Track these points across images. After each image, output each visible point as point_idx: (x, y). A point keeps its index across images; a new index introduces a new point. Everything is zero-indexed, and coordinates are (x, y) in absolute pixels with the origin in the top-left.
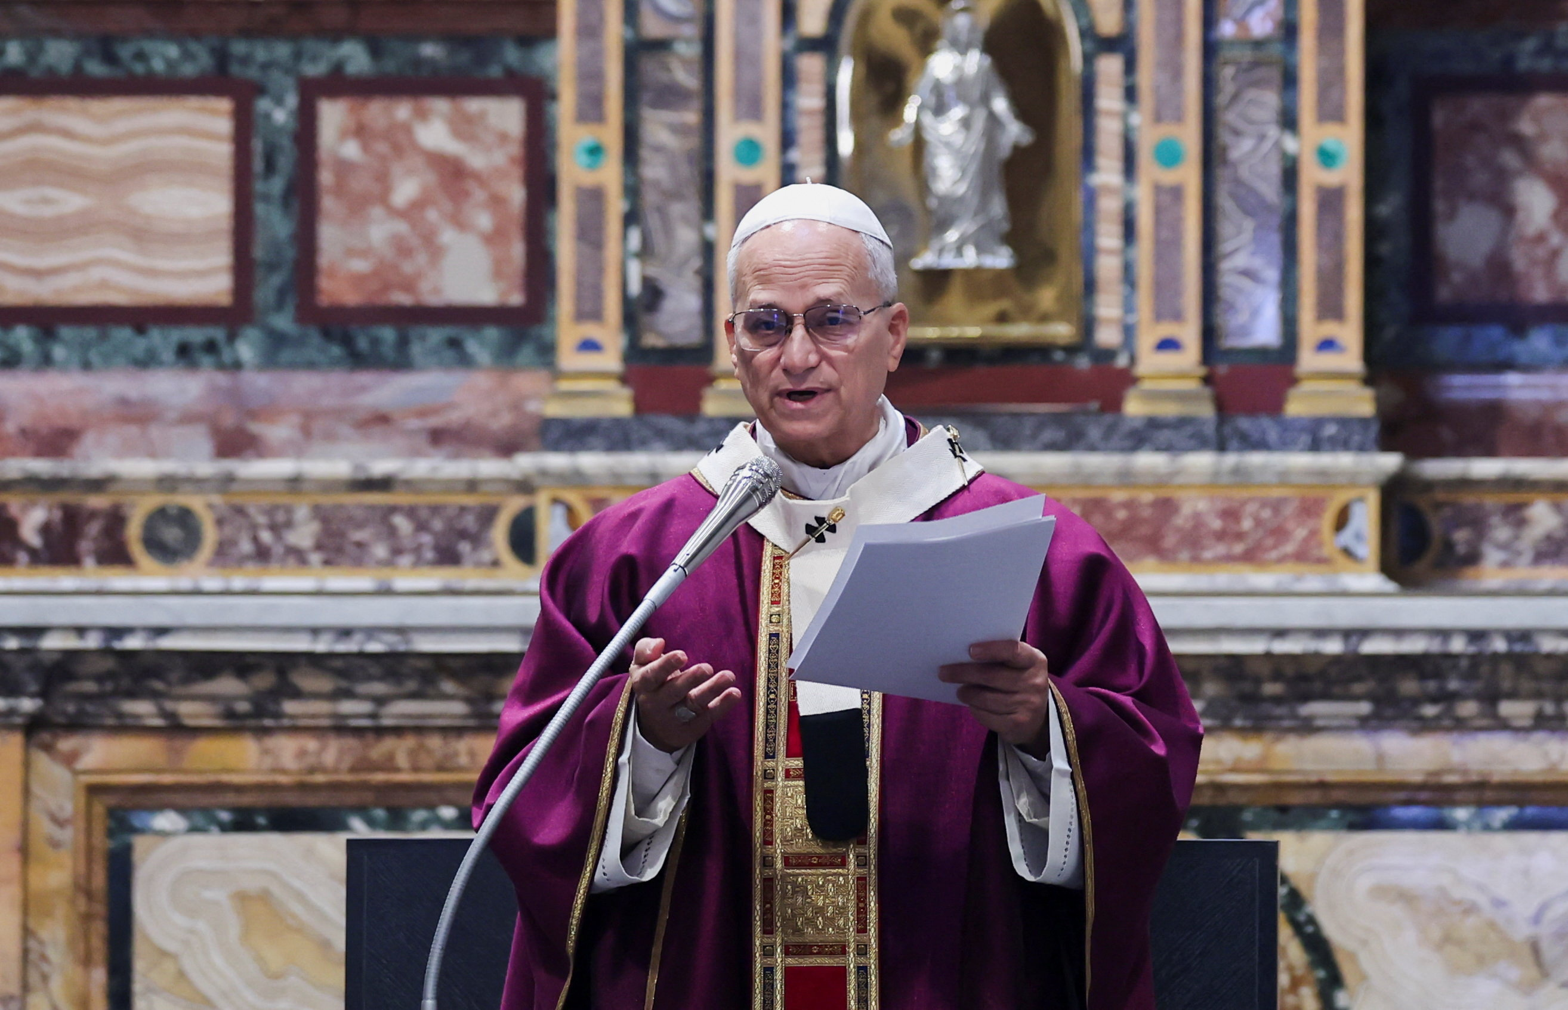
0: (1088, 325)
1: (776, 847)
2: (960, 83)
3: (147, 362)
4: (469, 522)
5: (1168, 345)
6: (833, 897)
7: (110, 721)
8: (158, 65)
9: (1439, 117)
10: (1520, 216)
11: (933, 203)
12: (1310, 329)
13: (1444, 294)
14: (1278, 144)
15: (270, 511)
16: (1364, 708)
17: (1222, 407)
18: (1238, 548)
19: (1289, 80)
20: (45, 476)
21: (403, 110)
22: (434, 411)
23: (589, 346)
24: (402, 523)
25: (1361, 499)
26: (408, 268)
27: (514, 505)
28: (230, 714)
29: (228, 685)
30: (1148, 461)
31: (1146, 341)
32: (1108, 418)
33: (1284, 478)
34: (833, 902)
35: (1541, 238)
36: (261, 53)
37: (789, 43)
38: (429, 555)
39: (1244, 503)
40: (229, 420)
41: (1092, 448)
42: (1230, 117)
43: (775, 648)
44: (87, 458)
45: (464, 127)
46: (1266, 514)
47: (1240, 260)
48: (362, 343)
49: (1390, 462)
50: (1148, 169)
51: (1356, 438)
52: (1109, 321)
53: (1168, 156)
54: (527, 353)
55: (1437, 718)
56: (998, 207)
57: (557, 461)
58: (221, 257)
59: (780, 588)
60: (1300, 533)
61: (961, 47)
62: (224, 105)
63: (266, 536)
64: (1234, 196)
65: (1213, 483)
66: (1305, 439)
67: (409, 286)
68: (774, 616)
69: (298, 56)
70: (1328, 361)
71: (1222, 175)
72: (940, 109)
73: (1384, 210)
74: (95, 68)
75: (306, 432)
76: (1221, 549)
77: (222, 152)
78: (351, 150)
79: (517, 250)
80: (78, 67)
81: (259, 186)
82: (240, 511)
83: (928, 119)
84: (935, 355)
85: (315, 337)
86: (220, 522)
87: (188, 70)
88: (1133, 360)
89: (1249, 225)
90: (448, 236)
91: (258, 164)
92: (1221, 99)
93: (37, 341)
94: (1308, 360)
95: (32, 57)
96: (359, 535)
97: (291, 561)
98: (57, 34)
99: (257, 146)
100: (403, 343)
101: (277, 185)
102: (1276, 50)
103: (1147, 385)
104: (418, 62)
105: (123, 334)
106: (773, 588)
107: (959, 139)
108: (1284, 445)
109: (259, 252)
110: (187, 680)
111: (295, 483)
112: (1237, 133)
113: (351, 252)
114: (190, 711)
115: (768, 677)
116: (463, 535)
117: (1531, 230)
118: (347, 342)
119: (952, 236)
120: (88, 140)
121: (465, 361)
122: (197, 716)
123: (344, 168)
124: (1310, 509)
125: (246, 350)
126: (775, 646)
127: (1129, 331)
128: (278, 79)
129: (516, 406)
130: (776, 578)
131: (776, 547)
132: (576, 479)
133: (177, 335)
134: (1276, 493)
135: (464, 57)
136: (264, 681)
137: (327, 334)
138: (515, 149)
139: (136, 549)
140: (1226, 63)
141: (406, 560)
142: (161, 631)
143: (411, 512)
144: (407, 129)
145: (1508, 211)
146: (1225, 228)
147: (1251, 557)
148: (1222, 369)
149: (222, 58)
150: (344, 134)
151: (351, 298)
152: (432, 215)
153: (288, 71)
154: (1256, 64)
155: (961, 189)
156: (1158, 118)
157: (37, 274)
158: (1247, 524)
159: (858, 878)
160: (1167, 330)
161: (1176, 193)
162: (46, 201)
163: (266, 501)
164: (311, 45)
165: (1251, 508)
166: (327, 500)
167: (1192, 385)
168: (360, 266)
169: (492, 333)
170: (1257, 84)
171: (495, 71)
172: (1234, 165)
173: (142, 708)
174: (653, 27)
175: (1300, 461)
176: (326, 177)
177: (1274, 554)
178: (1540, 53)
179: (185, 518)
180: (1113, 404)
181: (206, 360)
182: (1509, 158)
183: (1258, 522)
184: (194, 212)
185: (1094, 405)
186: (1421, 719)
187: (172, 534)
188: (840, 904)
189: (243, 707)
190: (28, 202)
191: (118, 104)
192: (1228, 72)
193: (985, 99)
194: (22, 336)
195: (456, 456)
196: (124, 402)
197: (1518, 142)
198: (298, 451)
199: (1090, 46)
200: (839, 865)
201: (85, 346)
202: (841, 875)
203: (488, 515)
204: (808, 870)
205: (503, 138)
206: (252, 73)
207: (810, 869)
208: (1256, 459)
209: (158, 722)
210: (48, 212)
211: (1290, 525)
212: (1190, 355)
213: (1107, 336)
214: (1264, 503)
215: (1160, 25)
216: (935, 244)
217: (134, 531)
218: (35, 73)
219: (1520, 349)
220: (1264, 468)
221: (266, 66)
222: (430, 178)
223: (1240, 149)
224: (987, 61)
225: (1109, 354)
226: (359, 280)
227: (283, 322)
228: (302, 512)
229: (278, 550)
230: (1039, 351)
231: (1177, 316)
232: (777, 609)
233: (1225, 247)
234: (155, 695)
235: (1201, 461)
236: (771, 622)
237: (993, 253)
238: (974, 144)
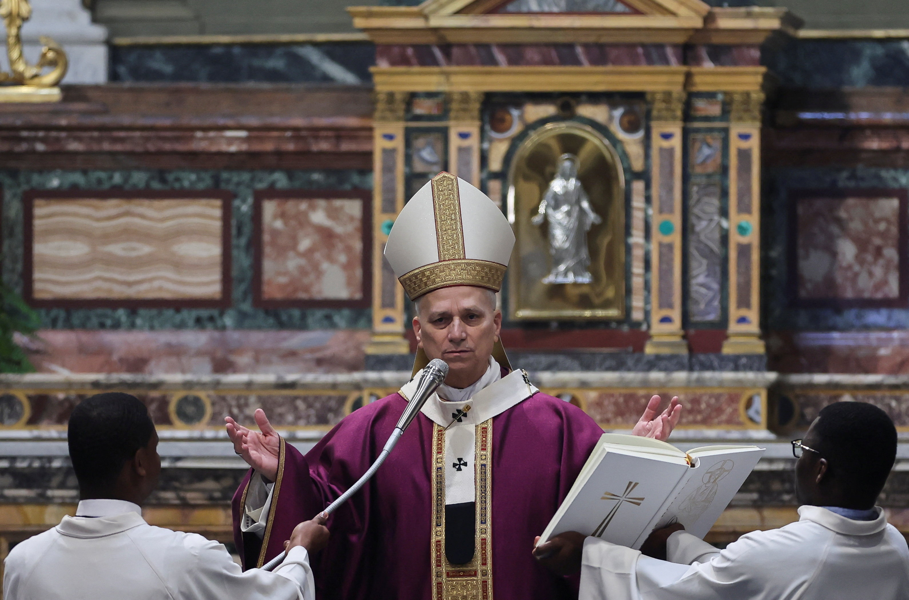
0: (628, 310)
1: (443, 567)
2: (566, 193)
3: (181, 326)
4: (333, 404)
5: (666, 320)
6: (471, 591)
7: (154, 501)
8: (186, 184)
9: (800, 210)
10: (840, 257)
11: (553, 252)
12: (734, 313)
13: (803, 294)
14: (719, 224)
15: (238, 398)
16: (755, 496)
17: (691, 350)
18: (699, 417)
19: (724, 194)
20: (130, 382)
21: (303, 205)
22: (319, 350)
23: (388, 320)
24: (301, 405)
25: (759, 394)
26: (306, 281)
27: (354, 396)
28: (211, 498)
29: (210, 484)
30: (656, 375)
31: (655, 318)
32: (636, 355)
33: (721, 384)
34: (471, 593)
35: (850, 267)
36: (235, 179)
37: (485, 175)
38: (314, 419)
39: (701, 396)
40: (219, 354)
41: (629, 370)
42: (696, 210)
43: (440, 474)
44: (151, 373)
45: (333, 214)
46: (713, 401)
47: (701, 279)
48: (284, 318)
49: (772, 376)
50: (656, 236)
51: (756, 365)
52: (638, 308)
53: (666, 229)
54: (362, 322)
55: (790, 501)
56: (584, 254)
57: (372, 375)
58: (216, 276)
59: (441, 445)
60: (729, 410)
61: (566, 177)
62: (218, 203)
63: (235, 411)
64: (697, 249)
65: (688, 385)
66: (731, 365)
67: (306, 289)
68: (439, 459)
69: (252, 179)
70: (743, 328)
71: (692, 238)
72: (556, 207)
73: (774, 254)
74: (156, 185)
75: (257, 360)
76: (691, 418)
77: (217, 225)
78: (279, 224)
79: (358, 272)
80: (148, 185)
81: (234, 241)
82: (223, 399)
83: (550, 211)
84: (554, 325)
85: (261, 315)
86: (213, 404)
87: (201, 186)
88: (649, 327)
89: (705, 262)
90: (325, 266)
91: (234, 231)
92: (692, 202)
93: (128, 316)
94: (733, 327)
95: (126, 180)
96: (280, 410)
97: (247, 422)
98: (138, 169)
99: (234, 222)
100: (303, 317)
101: (243, 241)
102: (717, 179)
103: (655, 339)
104: (311, 183)
105: (169, 313)
106: (438, 445)
107: (565, 222)
108: (721, 368)
109: (235, 273)
110: (191, 482)
111: (249, 385)
112: (699, 218)
113: (279, 274)
114: (192, 496)
115: (437, 489)
116: (330, 410)
117: (844, 264)
118: (277, 316)
119: (562, 267)
120: (151, 219)
121: (333, 326)
122: (194, 499)
123: (275, 233)
124: (733, 399)
125: (228, 320)
126: (439, 474)
127: (647, 314)
128: (244, 191)
129: (358, 347)
130: (439, 441)
131: (439, 426)
132: (382, 384)
133: (195, 313)
134: (718, 391)
135: (333, 180)
136: (227, 482)
137: (267, 313)
138: (357, 224)
139: (173, 417)
140: (694, 185)
141: (302, 422)
142: (178, 459)
143: (305, 399)
144: (305, 214)
145: (834, 254)
146: (693, 264)
147: (706, 422)
148: (692, 332)
149: (217, 180)
150: (275, 217)
151: (278, 295)
152: (317, 256)
153: (248, 186)
154: (709, 185)
155: (567, 245)
156: (661, 211)
157: (129, 284)
158: (703, 406)
159: (482, 581)
160: (665, 313)
161: (670, 247)
162: (134, 249)
163: (235, 394)
164: (260, 174)
165: (705, 398)
166: (265, 393)
167: (677, 339)
168: (283, 280)
169: (346, 312)
170: (707, 195)
171: (347, 187)
172: (698, 234)
173: (169, 495)
174: (419, 167)
175: (728, 375)
176: (266, 238)
177: (716, 420)
178: (849, 178)
179: (197, 402)
180: (640, 348)
181: (209, 325)
182: (835, 229)
183: (708, 405)
184: (204, 254)
185: (630, 349)
186: (783, 501)
187: (190, 410)
188: (474, 594)
189: (217, 495)
190: (124, 249)
191: (166, 203)
192: (695, 189)
193: (578, 202)
194: (121, 314)
195: (327, 372)
196: (169, 345)
197: (839, 221)
198: (253, 368)
199: (628, 177)
200: (473, 575)
201: (151, 319)
202: (475, 580)
203: (342, 400)
204: (458, 578)
205: (352, 219)
206: (231, 187)
207: (459, 578)
208: (708, 375)
209: (177, 502)
210: (134, 254)
211: (724, 406)
212: (676, 325)
213: (637, 315)
214: (711, 396)
215: (662, 166)
216: (554, 271)
217: (172, 408)
218: (127, 187)
219: (839, 320)
220: (711, 379)
221: (238, 184)
222: (316, 237)
223: (701, 226)
224: (579, 184)
225: (638, 324)
226: (282, 287)
227: (246, 307)
228: (252, 399)
229: (241, 417)
230: (605, 322)
231: (670, 306)
232: (440, 456)
233: (694, 273)
234: (175, 489)
235: (681, 376)
236: (438, 462)
237: (582, 275)
238: (572, 223)
